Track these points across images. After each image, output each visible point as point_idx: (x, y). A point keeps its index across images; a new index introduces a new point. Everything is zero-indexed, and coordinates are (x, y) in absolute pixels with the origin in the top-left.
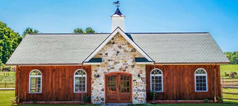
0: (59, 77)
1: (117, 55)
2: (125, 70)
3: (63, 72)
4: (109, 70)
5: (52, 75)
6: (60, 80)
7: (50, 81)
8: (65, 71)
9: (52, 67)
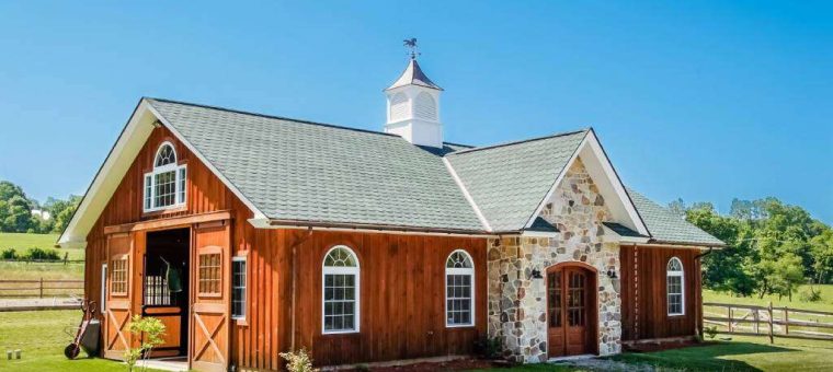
0: (405, 272)
1: (570, 211)
2: (585, 257)
3: (418, 257)
4: (554, 255)
5: (389, 267)
6: (411, 286)
7: (383, 288)
8: (422, 254)
9: (387, 237)
